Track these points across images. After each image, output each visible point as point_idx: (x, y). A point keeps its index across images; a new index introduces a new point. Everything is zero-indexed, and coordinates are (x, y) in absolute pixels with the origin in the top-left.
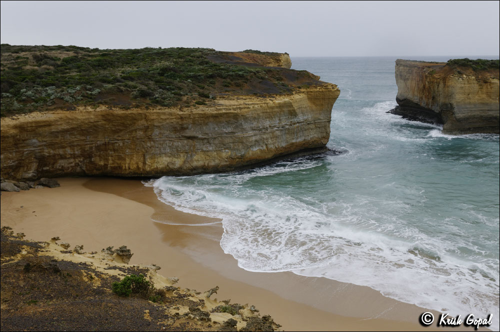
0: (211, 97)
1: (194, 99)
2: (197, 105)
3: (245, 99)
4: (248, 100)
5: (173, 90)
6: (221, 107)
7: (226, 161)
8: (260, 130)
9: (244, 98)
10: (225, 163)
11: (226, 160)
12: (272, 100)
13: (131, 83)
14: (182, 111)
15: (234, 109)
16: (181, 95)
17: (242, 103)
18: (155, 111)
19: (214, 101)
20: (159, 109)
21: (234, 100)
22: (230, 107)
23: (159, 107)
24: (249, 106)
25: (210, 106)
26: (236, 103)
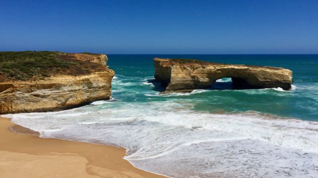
0: (48, 76)
1: (39, 77)
2: (39, 80)
3: (66, 77)
5: (29, 73)
6: (52, 81)
7: (55, 105)
12: (79, 77)
13: (7, 70)
14: (31, 83)
15: (59, 82)
16: (33, 75)
17: (64, 79)
18: (17, 83)
19: (50, 78)
21: (60, 77)
23: (20, 81)
24: (67, 80)
25: (46, 80)
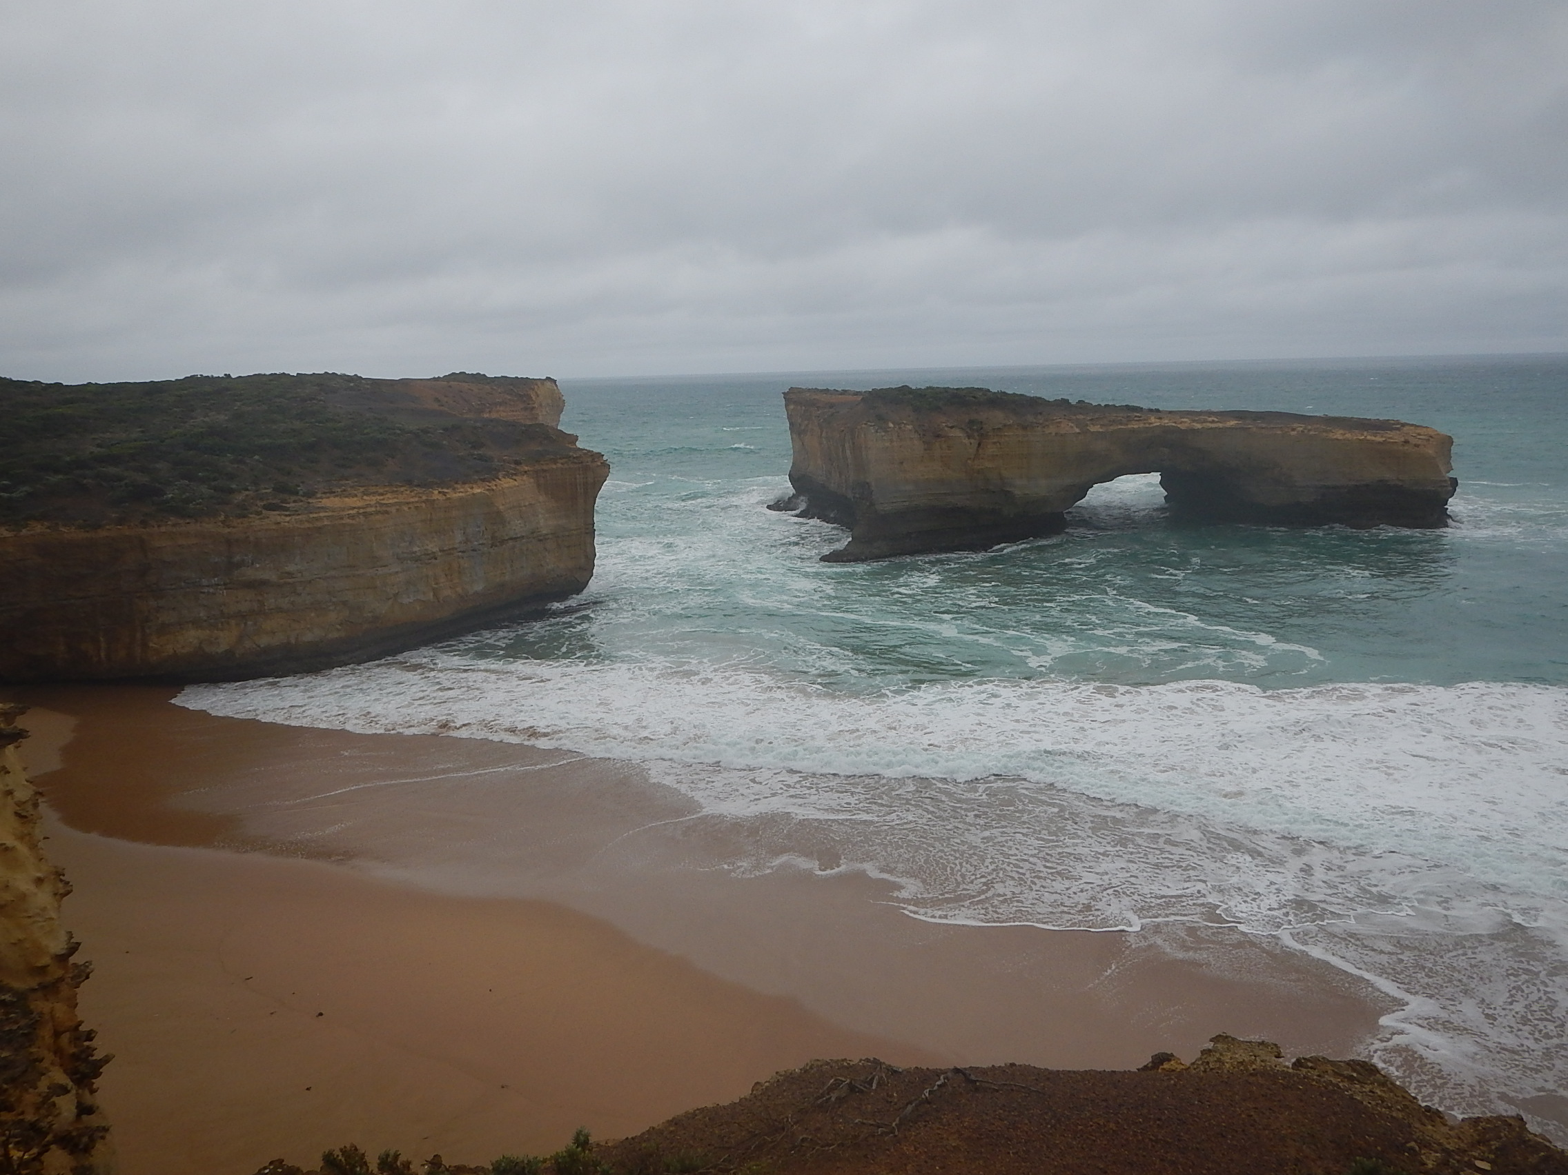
0: (301, 493)
1: (261, 499)
2: (264, 512)
3: (382, 494)
4: (389, 495)
5: (215, 479)
6: (322, 514)
7: (338, 630)
8: (417, 560)
9: (381, 491)
10: (335, 635)
11: (338, 627)
12: (445, 494)
13: (112, 470)
14: (229, 527)
15: (351, 517)
16: (231, 491)
17: (373, 503)
18: (163, 529)
19: (310, 500)
20: (174, 525)
21: (356, 496)
22: (342, 513)
23: (173, 519)
24: (388, 509)
25: (296, 512)
26: (359, 504)
